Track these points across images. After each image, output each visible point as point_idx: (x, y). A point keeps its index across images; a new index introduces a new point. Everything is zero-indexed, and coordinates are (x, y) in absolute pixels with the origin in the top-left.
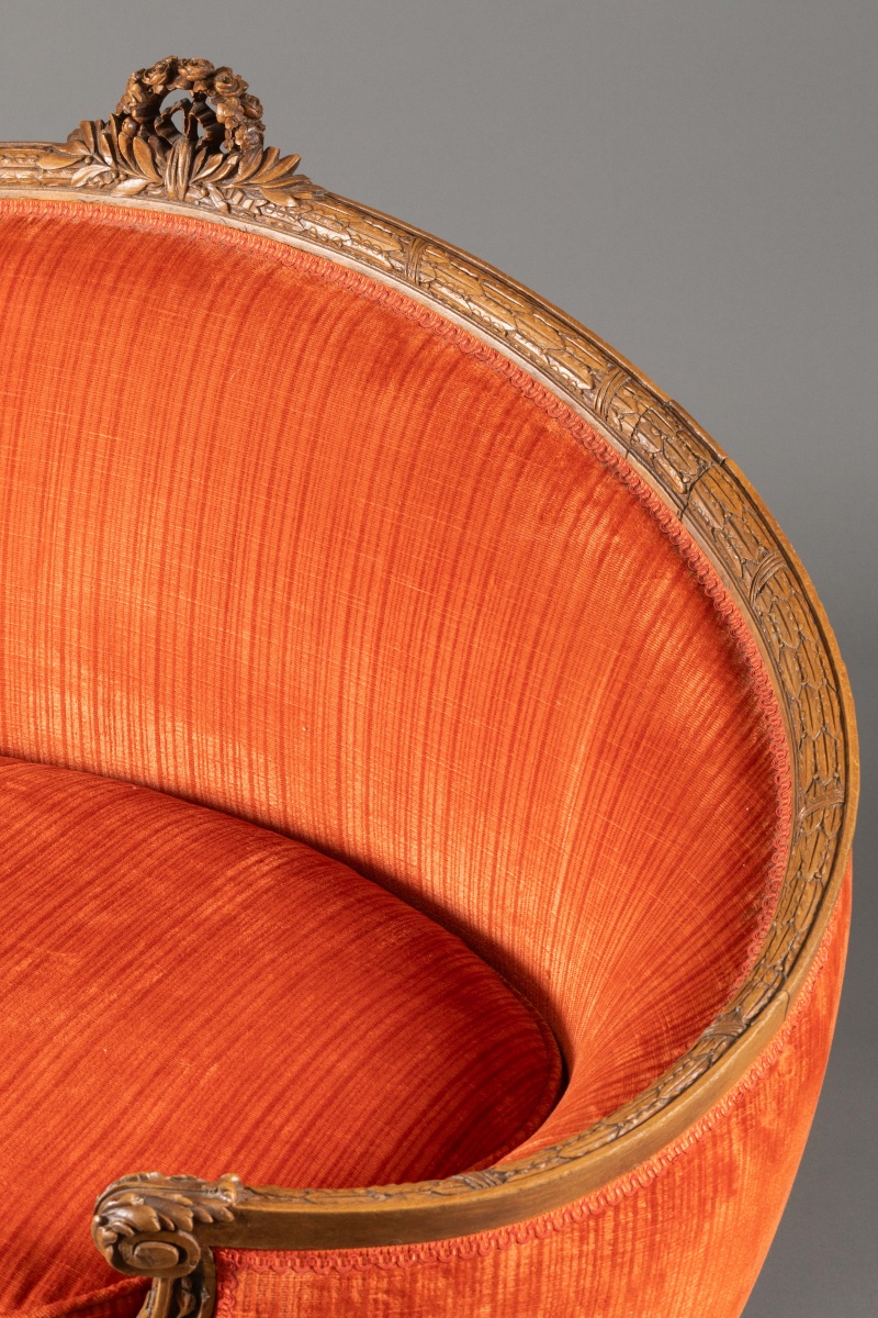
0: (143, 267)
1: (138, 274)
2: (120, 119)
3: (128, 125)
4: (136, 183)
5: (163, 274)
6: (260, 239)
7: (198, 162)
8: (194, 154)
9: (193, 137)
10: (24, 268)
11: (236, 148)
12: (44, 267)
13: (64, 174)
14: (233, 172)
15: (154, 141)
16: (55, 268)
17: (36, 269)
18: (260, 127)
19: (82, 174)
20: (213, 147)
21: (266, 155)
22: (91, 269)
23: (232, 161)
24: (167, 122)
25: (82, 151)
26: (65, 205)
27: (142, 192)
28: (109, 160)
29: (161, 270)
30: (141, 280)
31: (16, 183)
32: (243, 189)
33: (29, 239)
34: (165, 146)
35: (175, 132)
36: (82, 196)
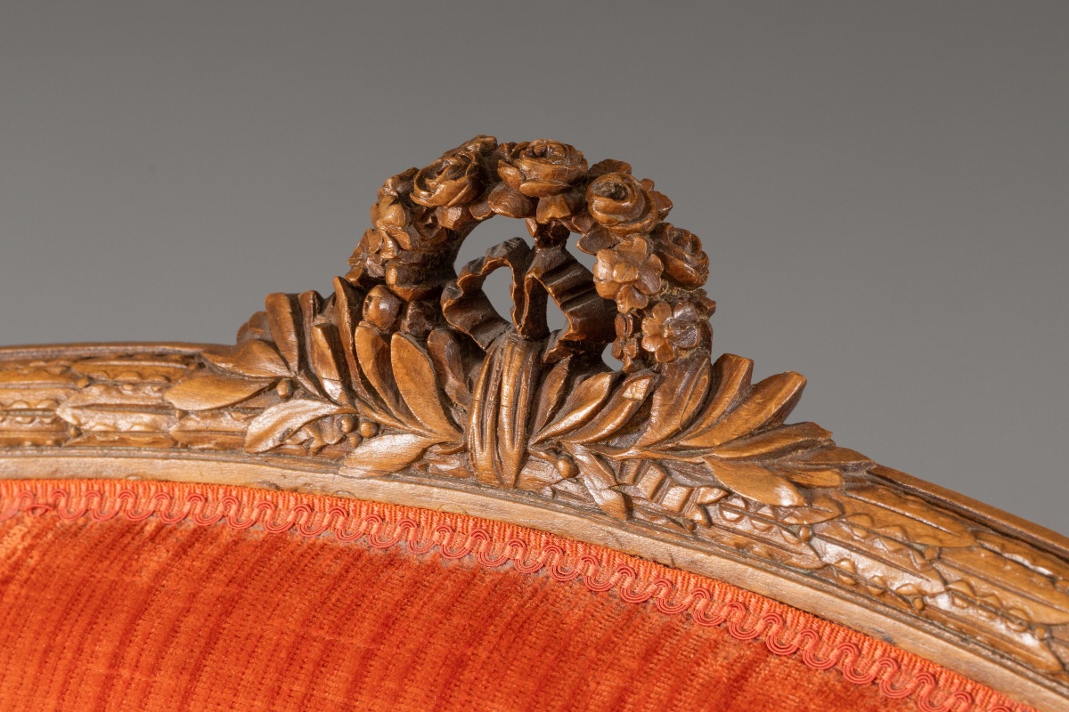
0: (419, 652)
1: (407, 672)
2: (361, 288)
3: (377, 305)
4: (399, 444)
5: (468, 675)
6: (708, 585)
7: (550, 393)
8: (541, 372)
9: (537, 332)
10: (131, 653)
11: (644, 358)
12: (176, 652)
13: (228, 422)
14: (641, 414)
15: (442, 343)
16: (206, 652)
17: (160, 657)
18: (703, 306)
19: (269, 420)
20: (586, 358)
21: (718, 373)
22: (291, 659)
23: (636, 390)
24: (474, 296)
25: (270, 367)
26: (232, 494)
27: (415, 465)
28: (333, 387)
29: (461, 663)
30: (412, 690)
31: (116, 442)
32: (665, 458)
33: (144, 579)
34: (469, 351)
35: (494, 319)
36: (272, 473)
